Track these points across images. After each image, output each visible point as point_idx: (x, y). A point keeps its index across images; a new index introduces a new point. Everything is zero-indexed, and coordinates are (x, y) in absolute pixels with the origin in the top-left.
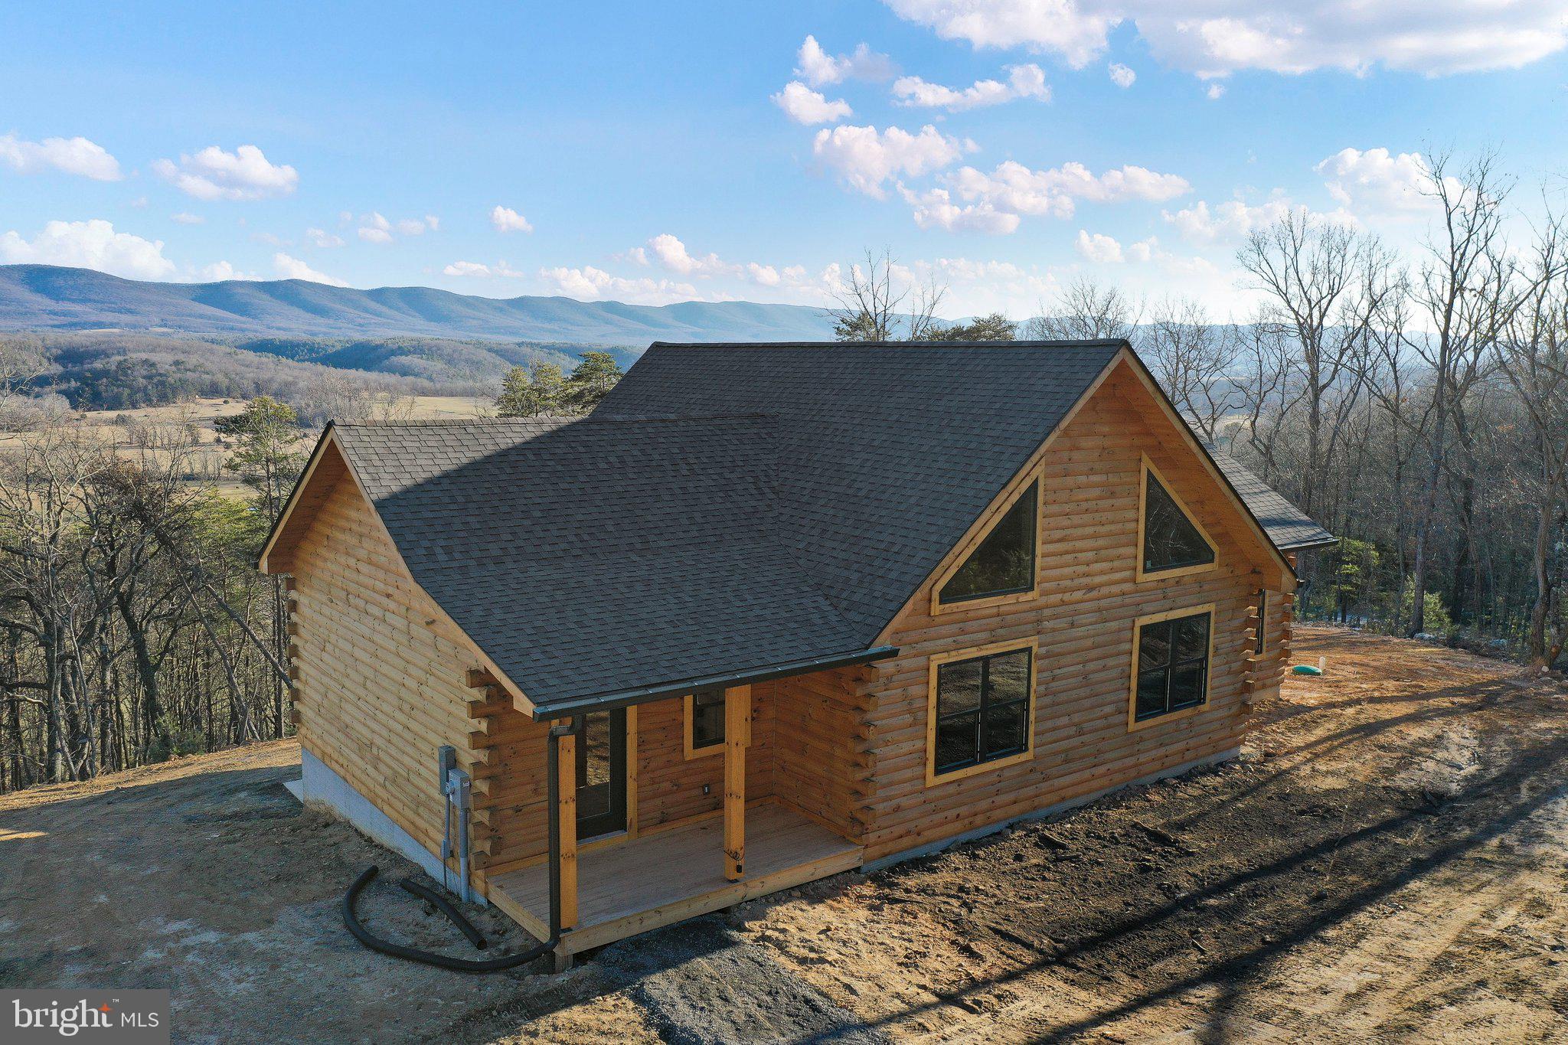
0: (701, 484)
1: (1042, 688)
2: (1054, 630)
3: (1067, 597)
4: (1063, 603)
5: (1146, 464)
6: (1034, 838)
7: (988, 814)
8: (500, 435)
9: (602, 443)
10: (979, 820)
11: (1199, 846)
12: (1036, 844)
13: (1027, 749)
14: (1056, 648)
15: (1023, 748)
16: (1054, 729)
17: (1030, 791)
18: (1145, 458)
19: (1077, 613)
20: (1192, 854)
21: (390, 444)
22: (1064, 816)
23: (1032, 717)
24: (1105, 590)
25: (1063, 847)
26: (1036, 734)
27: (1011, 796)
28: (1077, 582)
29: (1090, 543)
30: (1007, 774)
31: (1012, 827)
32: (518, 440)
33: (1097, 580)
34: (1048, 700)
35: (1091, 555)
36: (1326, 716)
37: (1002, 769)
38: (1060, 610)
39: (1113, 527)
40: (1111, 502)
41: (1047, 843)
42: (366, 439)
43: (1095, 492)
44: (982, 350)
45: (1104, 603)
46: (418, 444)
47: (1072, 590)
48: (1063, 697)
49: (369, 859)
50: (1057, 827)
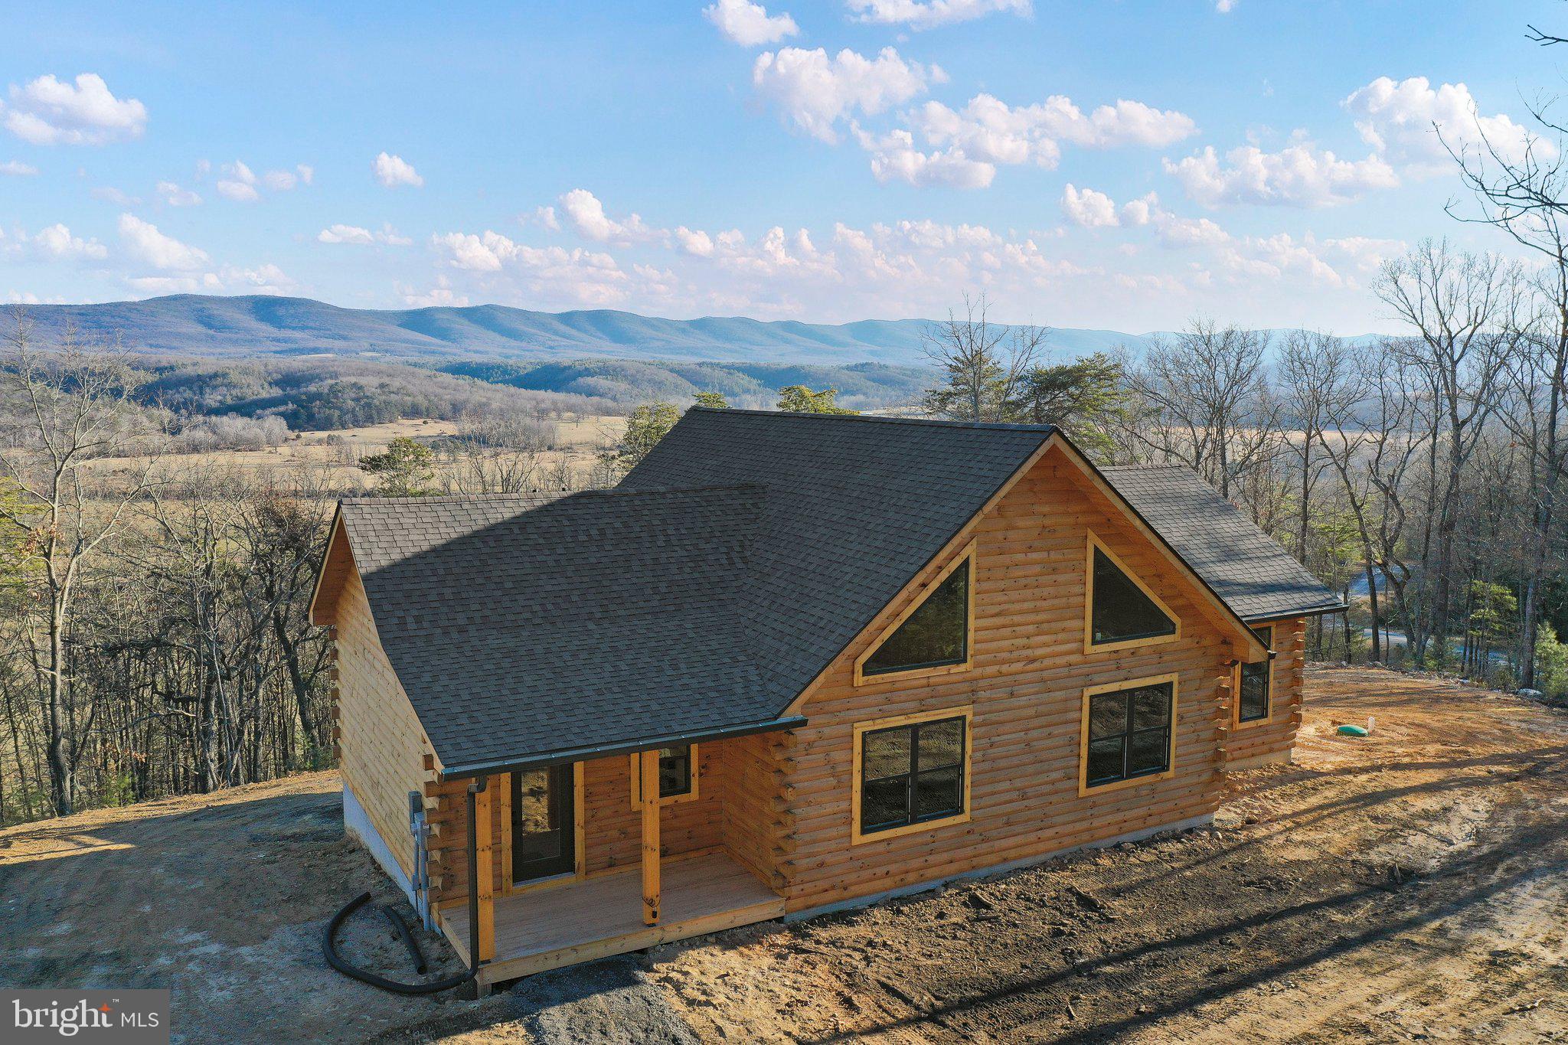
0: (674, 554)
1: (979, 755)
2: (990, 700)
3: (1005, 668)
4: (1000, 674)
5: (1093, 540)
6: (965, 897)
7: (921, 872)
8: (492, 511)
9: (588, 517)
10: (911, 877)
11: (1124, 913)
12: (964, 904)
13: (962, 812)
14: (993, 717)
15: (959, 810)
16: (993, 794)
17: (969, 851)
18: (1091, 534)
19: (1016, 683)
20: (1113, 920)
21: (389, 521)
22: (997, 879)
23: (968, 781)
24: (1047, 662)
25: (988, 907)
26: (972, 798)
27: (946, 856)
28: (1015, 654)
29: (1032, 617)
30: (940, 835)
31: (946, 886)
32: (508, 515)
33: (1039, 652)
34: (986, 766)
35: (1031, 628)
36: (1330, 783)
37: (936, 830)
38: (1000, 680)
39: (1056, 602)
40: (1054, 577)
41: (976, 903)
42: (368, 516)
43: (1037, 569)
44: (942, 430)
45: (1046, 674)
46: (414, 521)
47: (1010, 662)
48: (1002, 763)
49: (371, 885)
50: (992, 887)
